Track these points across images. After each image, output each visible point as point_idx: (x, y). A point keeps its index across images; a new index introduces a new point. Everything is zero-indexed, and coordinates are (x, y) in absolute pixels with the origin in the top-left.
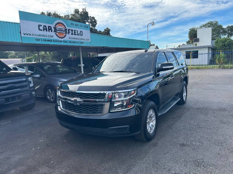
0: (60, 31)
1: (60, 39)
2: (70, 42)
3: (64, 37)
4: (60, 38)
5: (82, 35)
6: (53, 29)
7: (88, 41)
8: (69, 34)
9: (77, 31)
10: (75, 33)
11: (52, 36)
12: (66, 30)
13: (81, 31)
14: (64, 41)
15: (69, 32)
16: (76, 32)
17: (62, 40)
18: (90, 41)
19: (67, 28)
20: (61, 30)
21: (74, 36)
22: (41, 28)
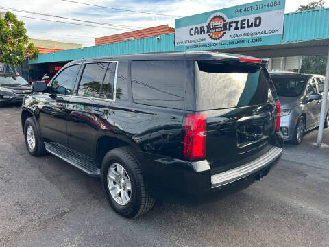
0: (215, 28)
1: (215, 42)
2: (232, 43)
3: (221, 37)
4: (214, 39)
5: (259, 25)
6: (206, 29)
7: (277, 33)
8: (230, 30)
9: (248, 20)
10: (242, 24)
11: (204, 40)
12: (225, 25)
13: (256, 19)
14: (221, 44)
15: (230, 27)
16: (246, 23)
17: (218, 41)
18: (281, 32)
19: (228, 21)
20: (217, 27)
21: (240, 31)
22: (193, 32)
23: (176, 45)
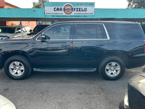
0: (68, 10)
1: (68, 15)
2: (75, 16)
4: (67, 14)
5: (86, 11)
6: (63, 9)
7: (92, 15)
8: (74, 11)
10: (79, 10)
11: (62, 14)
12: (72, 9)
13: (85, 8)
14: (70, 16)
15: (74, 10)
16: (81, 9)
17: (69, 15)
18: (94, 14)
19: (73, 7)
21: (78, 12)
22: (56, 9)
23: (46, 14)
